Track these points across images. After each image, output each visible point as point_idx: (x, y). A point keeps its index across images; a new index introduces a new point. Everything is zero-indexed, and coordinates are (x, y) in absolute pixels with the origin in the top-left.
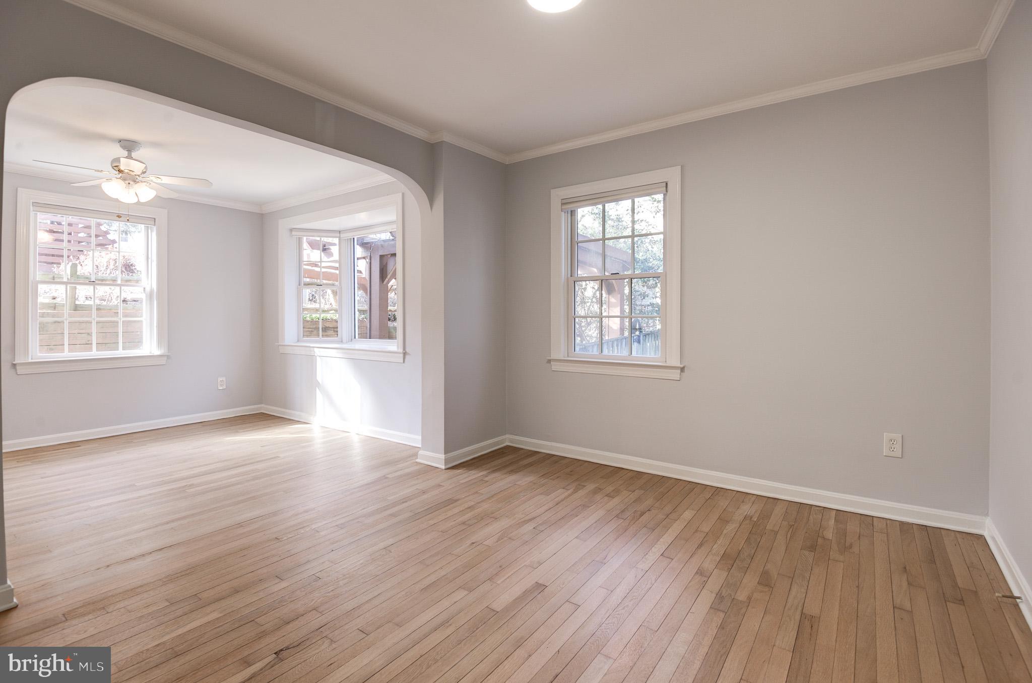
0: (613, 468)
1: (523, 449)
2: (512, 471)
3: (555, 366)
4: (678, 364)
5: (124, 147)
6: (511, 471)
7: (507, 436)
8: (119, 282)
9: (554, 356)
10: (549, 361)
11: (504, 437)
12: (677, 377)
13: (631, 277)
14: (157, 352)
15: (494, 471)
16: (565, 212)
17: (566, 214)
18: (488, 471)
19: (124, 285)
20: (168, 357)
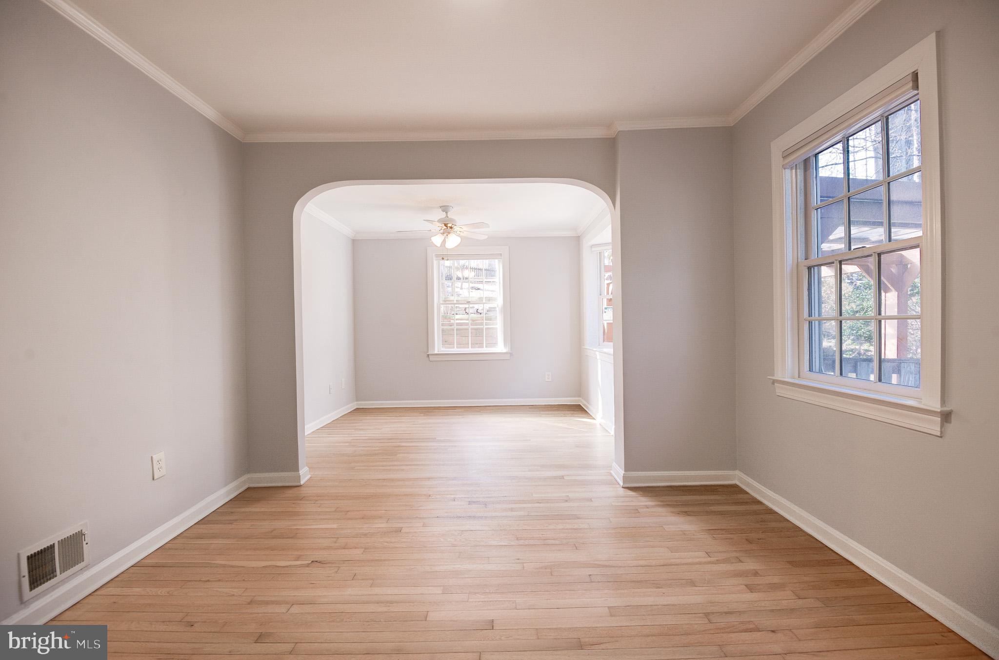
0: (838, 557)
1: (747, 493)
2: (686, 512)
3: (780, 390)
4: (936, 406)
5: (443, 211)
6: (684, 512)
7: (737, 473)
8: (484, 301)
9: (778, 376)
10: (774, 382)
11: (731, 473)
12: (936, 429)
13: (879, 251)
14: (505, 351)
15: (663, 506)
16: (792, 169)
17: (794, 171)
18: (659, 503)
19: (486, 303)
20: (511, 354)
